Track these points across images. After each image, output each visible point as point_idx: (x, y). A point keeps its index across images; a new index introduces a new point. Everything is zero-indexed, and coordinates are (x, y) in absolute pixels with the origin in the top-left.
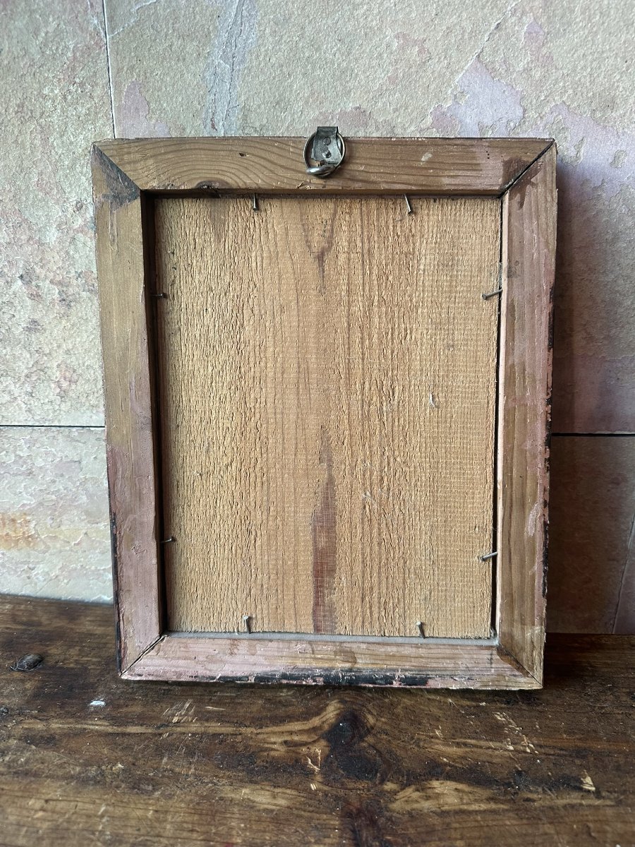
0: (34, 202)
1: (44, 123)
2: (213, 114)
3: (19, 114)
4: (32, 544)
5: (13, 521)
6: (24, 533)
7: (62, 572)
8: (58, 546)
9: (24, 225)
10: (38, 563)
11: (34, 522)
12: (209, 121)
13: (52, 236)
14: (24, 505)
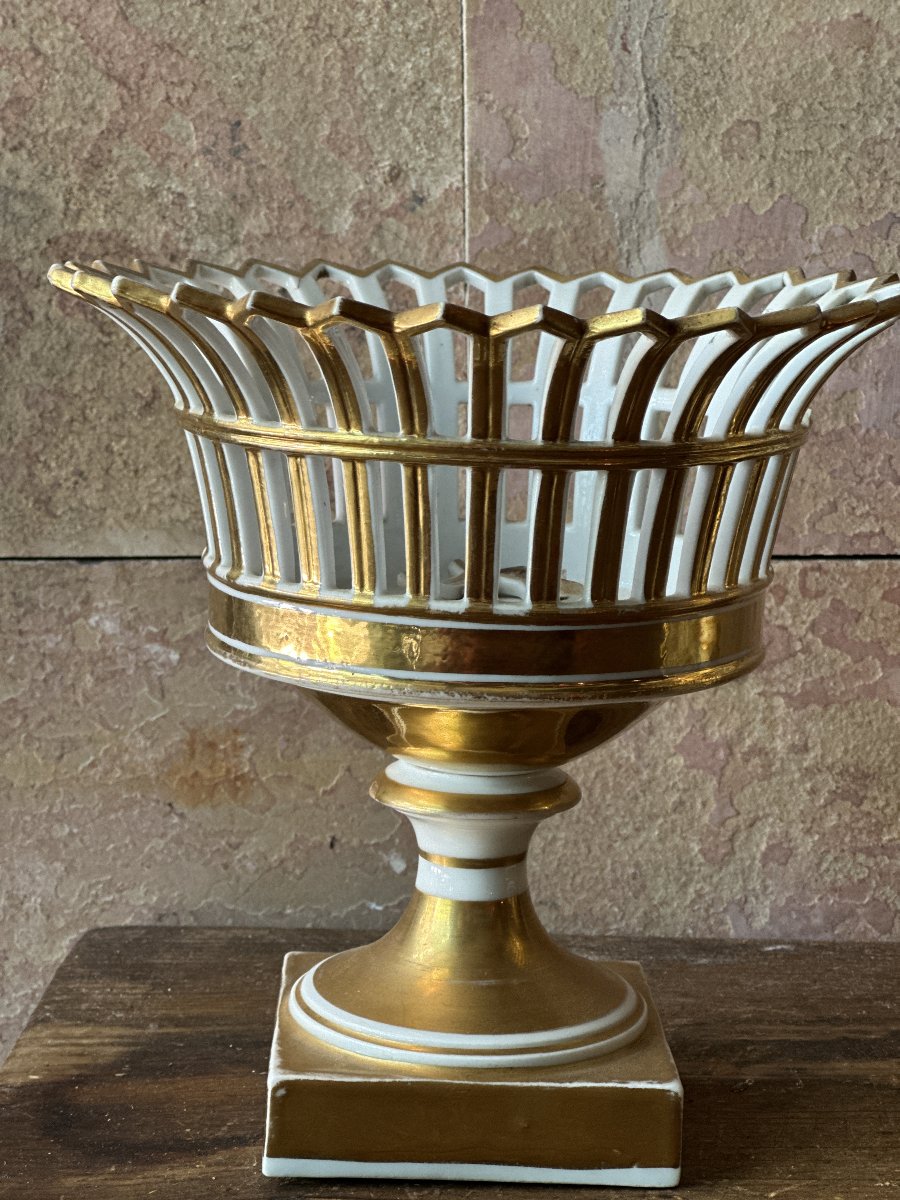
0: (319, 167)
1: (349, 45)
2: (626, 28)
3: (311, 32)
4: (241, 794)
5: (212, 745)
6: (228, 771)
7: (294, 852)
8: (293, 796)
9: (298, 205)
10: (249, 833)
11: (251, 748)
12: (618, 39)
13: (344, 222)
14: (236, 713)
